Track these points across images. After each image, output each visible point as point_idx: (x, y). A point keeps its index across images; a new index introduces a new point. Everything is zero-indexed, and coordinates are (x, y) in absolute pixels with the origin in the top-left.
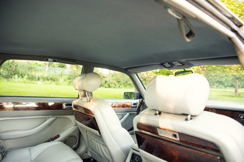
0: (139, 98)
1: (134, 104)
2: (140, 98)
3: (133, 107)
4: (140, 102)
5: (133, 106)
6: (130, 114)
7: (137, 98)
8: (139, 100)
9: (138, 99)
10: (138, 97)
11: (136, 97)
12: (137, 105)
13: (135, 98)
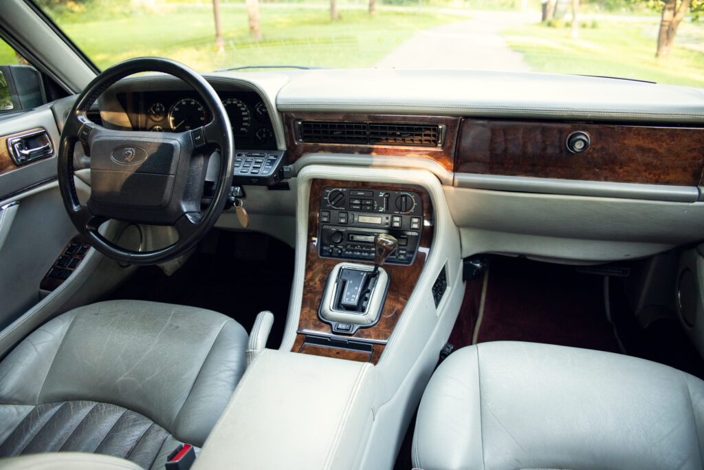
0: (49, 100)
1: (27, 142)
2: (53, 96)
3: (24, 163)
4: (62, 125)
5: (27, 156)
6: (20, 202)
7: (32, 96)
8: (52, 109)
9: (38, 103)
10: (38, 89)
11: (26, 93)
12: (45, 142)
13: (22, 99)
